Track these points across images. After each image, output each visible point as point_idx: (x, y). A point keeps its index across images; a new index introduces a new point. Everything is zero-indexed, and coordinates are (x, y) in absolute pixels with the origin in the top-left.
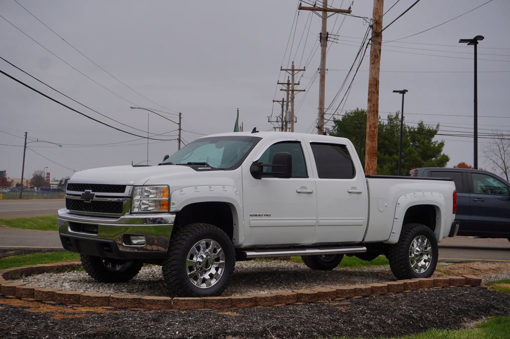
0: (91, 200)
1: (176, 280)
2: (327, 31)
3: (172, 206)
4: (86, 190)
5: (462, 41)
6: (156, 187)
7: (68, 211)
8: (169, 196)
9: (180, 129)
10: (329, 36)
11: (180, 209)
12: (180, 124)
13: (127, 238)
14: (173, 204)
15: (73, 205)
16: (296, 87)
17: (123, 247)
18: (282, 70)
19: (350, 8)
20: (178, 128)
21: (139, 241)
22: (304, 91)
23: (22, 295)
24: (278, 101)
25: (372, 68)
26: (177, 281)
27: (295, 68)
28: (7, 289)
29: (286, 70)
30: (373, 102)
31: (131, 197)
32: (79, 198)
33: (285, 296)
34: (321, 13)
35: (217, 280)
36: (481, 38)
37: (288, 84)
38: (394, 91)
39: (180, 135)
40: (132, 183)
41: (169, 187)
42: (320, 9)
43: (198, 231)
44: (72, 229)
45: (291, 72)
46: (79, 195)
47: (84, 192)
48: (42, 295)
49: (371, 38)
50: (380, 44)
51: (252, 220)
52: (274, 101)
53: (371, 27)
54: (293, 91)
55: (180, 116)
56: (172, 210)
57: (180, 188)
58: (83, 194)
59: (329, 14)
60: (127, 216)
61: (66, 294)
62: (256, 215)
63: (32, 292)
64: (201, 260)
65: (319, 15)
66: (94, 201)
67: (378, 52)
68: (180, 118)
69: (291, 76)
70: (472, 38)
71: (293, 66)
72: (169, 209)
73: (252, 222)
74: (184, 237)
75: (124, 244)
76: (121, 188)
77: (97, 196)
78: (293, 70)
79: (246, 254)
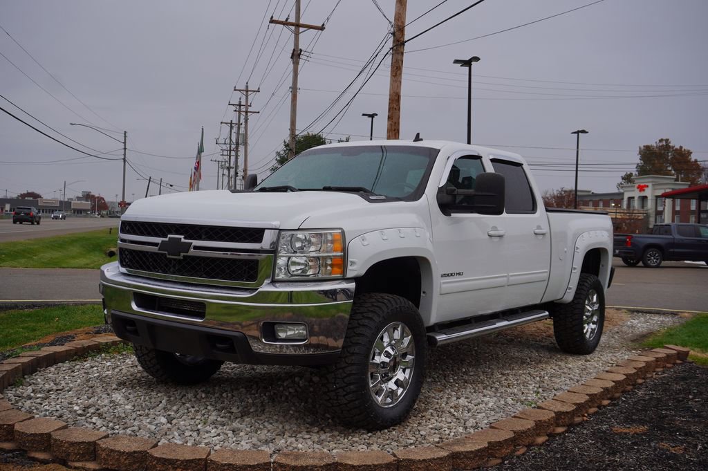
0: (182, 254)
1: (355, 400)
2: (300, 47)
3: (349, 268)
4: (169, 236)
5: (457, 62)
6: (320, 234)
7: (124, 270)
8: (345, 250)
9: (125, 149)
10: (302, 53)
11: (362, 272)
12: (125, 143)
13: (269, 331)
14: (353, 263)
15: (130, 260)
16: (250, 109)
17: (261, 346)
18: (235, 90)
19: (323, 25)
20: (123, 147)
21: (289, 333)
22: (258, 112)
23: (69, 454)
24: (226, 123)
25: (393, 81)
26: (357, 402)
27: (249, 89)
28: (30, 439)
29: (240, 91)
30: (394, 120)
31: (274, 251)
32: (155, 249)
33: (545, 422)
34: (293, 28)
35: (404, 389)
36: (476, 59)
37: (240, 105)
38: (364, 115)
39: (125, 155)
40: (276, 224)
41: (343, 233)
42: (292, 24)
43: (386, 310)
44: (138, 306)
45: (245, 93)
46: (156, 244)
47: (167, 239)
48: (118, 460)
49: (391, 46)
50: (402, 53)
51: (444, 283)
52: (222, 123)
53: (394, 34)
54: (247, 112)
55: (125, 134)
56: (350, 274)
57: (361, 234)
58: (162, 241)
59: (301, 29)
60: (266, 287)
61: (177, 460)
62: (448, 275)
63: (92, 448)
64: (387, 360)
65: (291, 30)
66: (189, 257)
67: (401, 63)
68: (125, 137)
69: (244, 97)
70: (467, 59)
71: (247, 87)
72: (344, 271)
73: (443, 286)
74: (366, 322)
75: (263, 340)
76: (255, 234)
77: (196, 248)
78: (247, 91)
79: (436, 339)
